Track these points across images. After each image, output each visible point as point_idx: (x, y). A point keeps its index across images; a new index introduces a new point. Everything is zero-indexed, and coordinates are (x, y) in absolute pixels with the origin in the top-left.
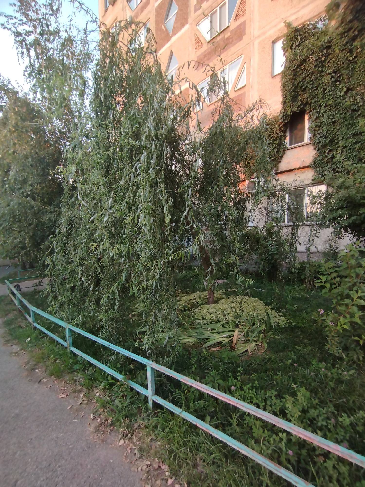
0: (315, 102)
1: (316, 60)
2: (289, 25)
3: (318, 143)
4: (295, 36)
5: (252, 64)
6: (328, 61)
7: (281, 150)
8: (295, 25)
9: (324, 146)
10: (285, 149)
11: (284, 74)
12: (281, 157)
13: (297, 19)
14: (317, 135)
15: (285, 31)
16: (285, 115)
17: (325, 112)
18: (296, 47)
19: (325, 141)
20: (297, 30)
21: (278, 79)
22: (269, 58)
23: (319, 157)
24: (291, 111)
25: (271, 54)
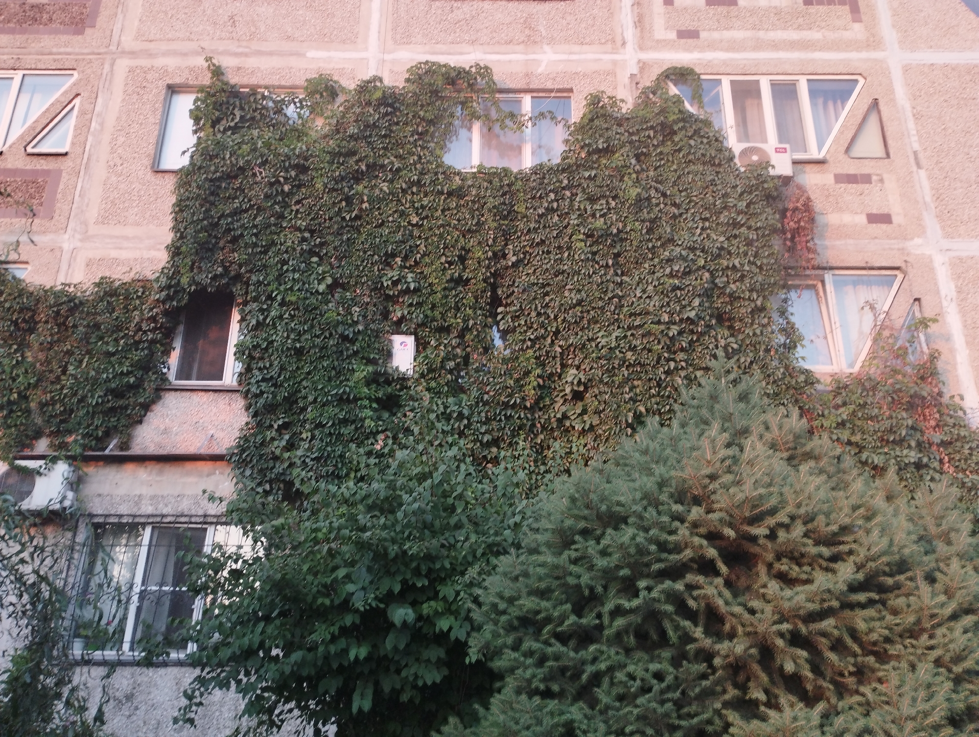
0: (259, 283)
1: (271, 185)
2: (217, 72)
3: (256, 396)
4: (228, 102)
5: (97, 109)
6: (296, 198)
7: (149, 387)
8: (233, 79)
9: (271, 408)
10: (162, 388)
11: (185, 177)
12: (147, 407)
13: (239, 69)
14: (256, 372)
15: (206, 80)
16: (172, 287)
17: (281, 317)
18: (225, 130)
19: (274, 397)
20: (233, 93)
21: (170, 182)
22: (154, 119)
23: (254, 435)
24: (193, 282)
25: (159, 113)
